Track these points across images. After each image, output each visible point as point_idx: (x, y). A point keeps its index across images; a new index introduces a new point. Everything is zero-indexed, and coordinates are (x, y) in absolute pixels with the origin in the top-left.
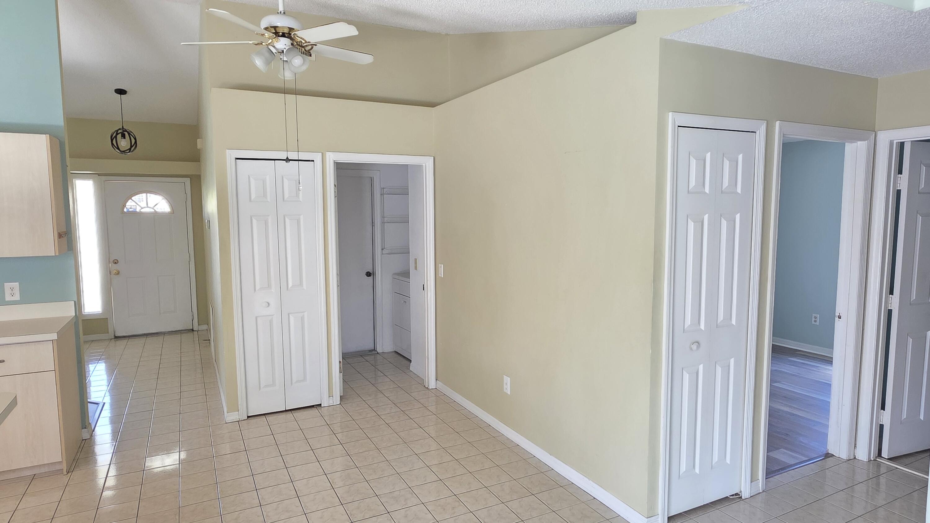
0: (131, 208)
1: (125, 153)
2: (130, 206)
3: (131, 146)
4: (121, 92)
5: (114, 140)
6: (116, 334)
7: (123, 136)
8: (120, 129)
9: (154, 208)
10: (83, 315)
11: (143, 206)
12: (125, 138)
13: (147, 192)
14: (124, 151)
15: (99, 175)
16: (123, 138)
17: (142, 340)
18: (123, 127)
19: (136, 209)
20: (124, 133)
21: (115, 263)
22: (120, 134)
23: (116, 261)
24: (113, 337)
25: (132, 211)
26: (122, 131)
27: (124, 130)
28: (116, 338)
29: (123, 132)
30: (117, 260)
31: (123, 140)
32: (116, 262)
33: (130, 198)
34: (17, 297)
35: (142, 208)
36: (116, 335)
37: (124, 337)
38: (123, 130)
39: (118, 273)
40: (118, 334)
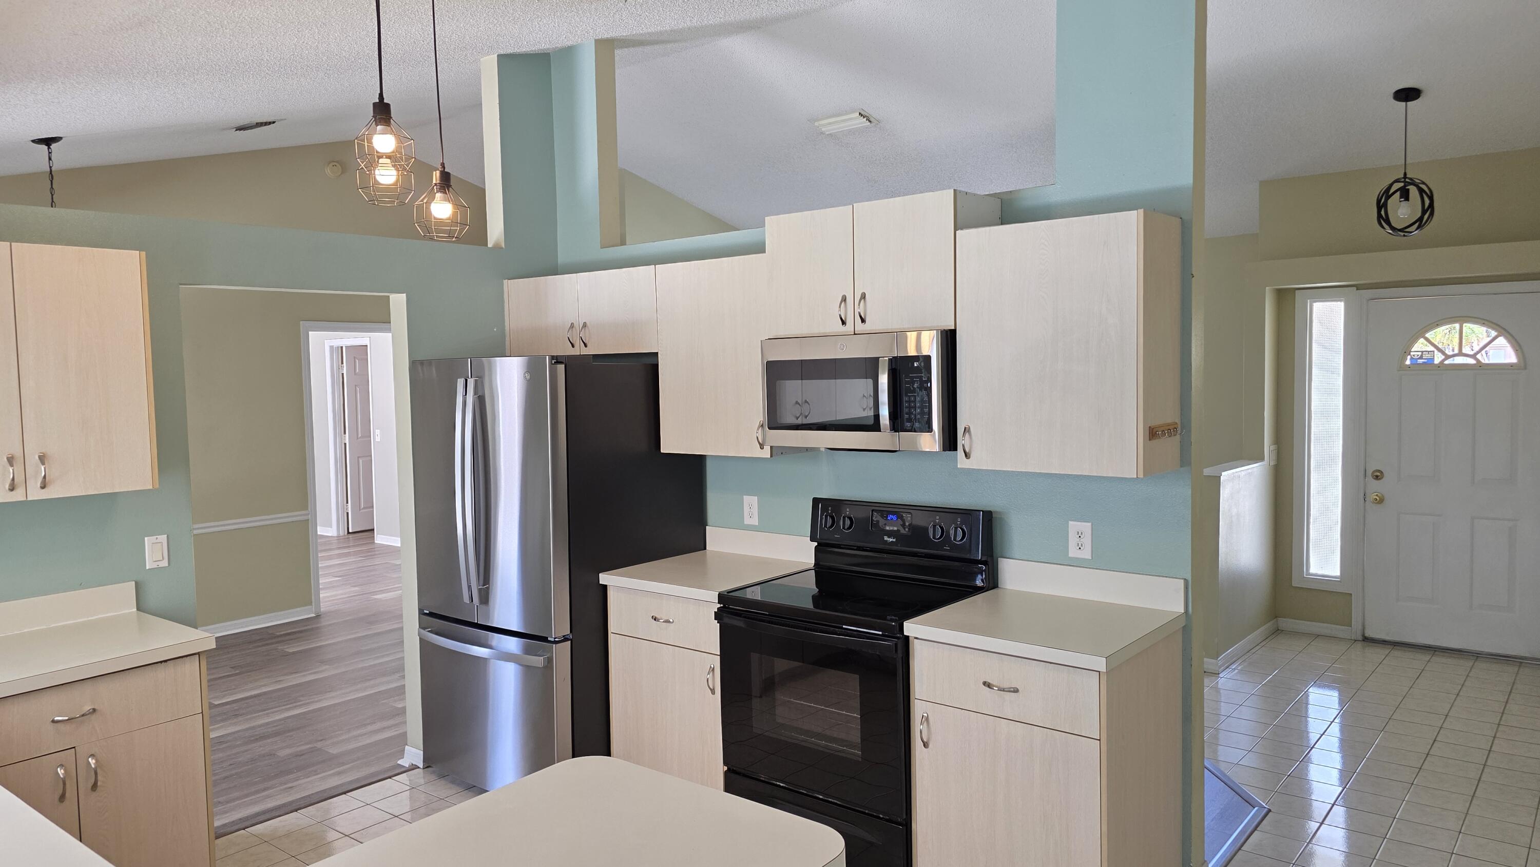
0: (1421, 358)
1: (1406, 234)
2: (1420, 353)
3: (1424, 212)
4: (1407, 95)
5: (1383, 210)
6: (1366, 632)
7: (1405, 195)
8: (1397, 181)
9: (1479, 356)
10: (1304, 577)
11: (1450, 353)
12: (1407, 199)
13: (1462, 318)
14: (1401, 230)
15: (1358, 287)
16: (1403, 199)
17: (1420, 660)
18: (1405, 174)
19: (1433, 359)
20: (1407, 188)
21: (1377, 478)
22: (1398, 194)
23: (1378, 474)
24: (1360, 638)
25: (1424, 363)
26: (1402, 184)
27: (1407, 180)
28: (1366, 639)
29: (1405, 186)
30: (1379, 471)
31: (1404, 204)
32: (1378, 476)
33: (1421, 333)
34: (1086, 554)
35: (1448, 357)
36: (1367, 635)
37: (1384, 642)
38: (1404, 182)
39: (1380, 501)
40: (1369, 633)
